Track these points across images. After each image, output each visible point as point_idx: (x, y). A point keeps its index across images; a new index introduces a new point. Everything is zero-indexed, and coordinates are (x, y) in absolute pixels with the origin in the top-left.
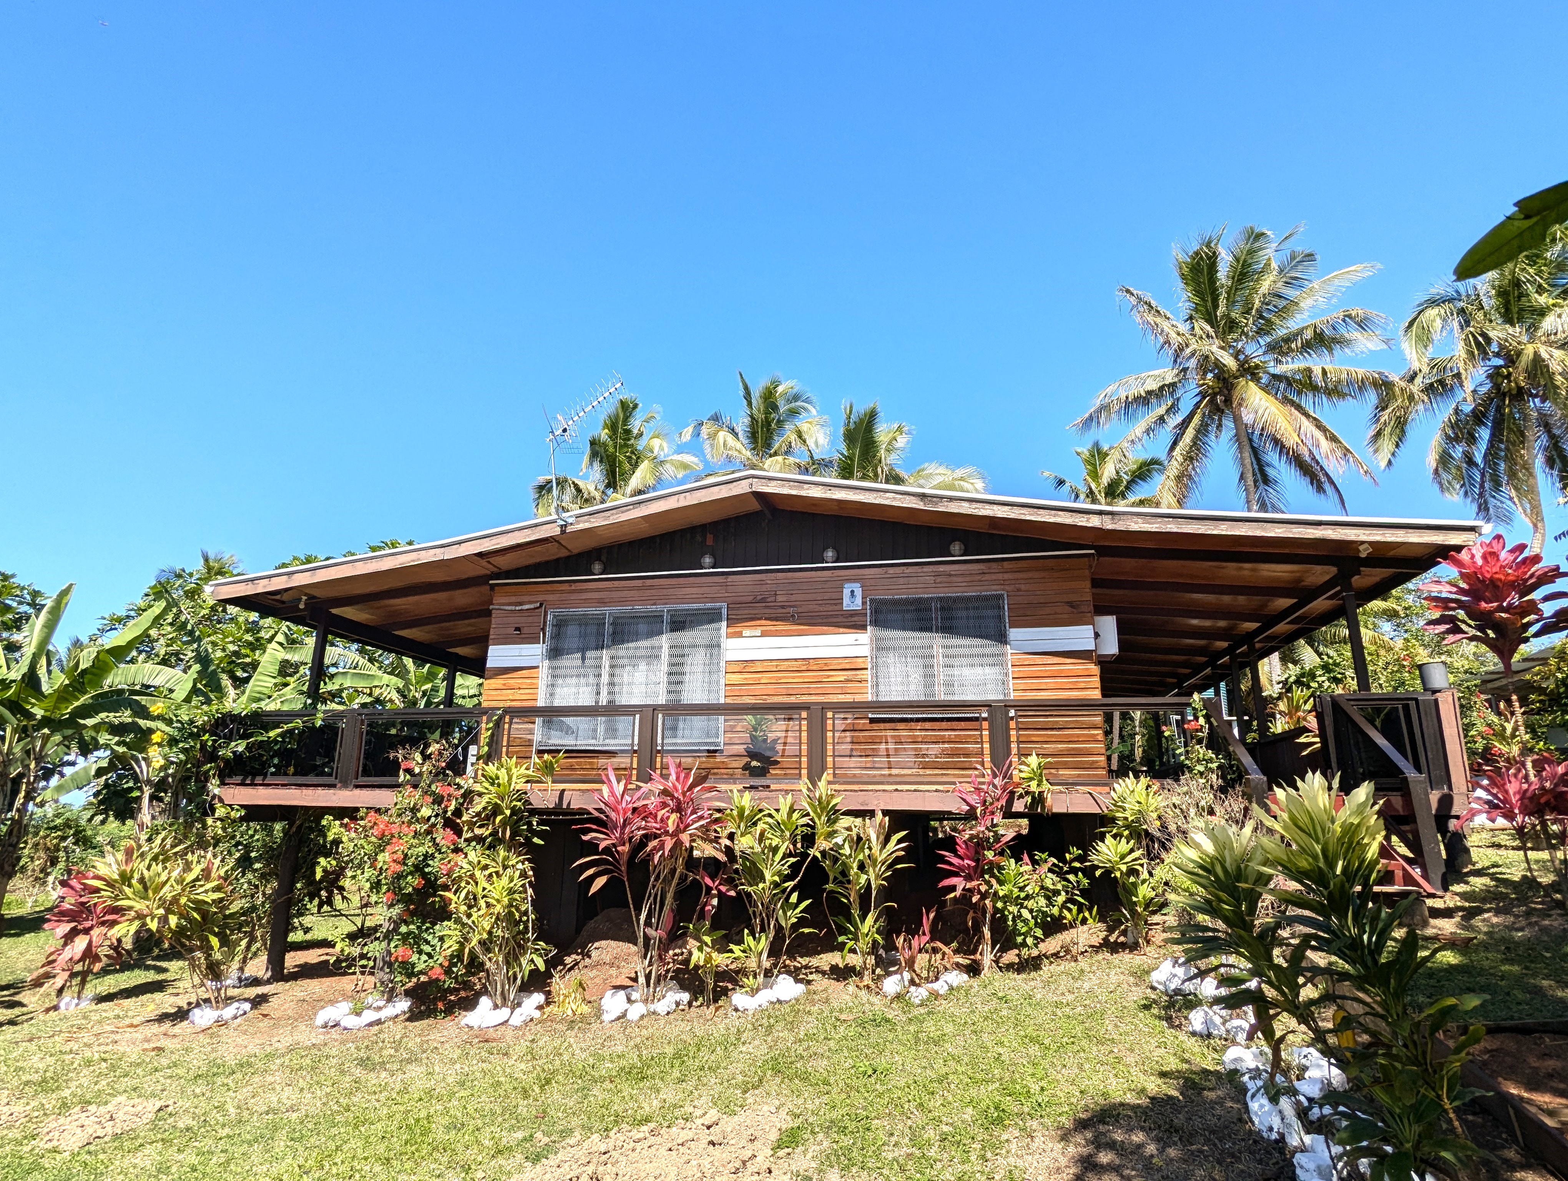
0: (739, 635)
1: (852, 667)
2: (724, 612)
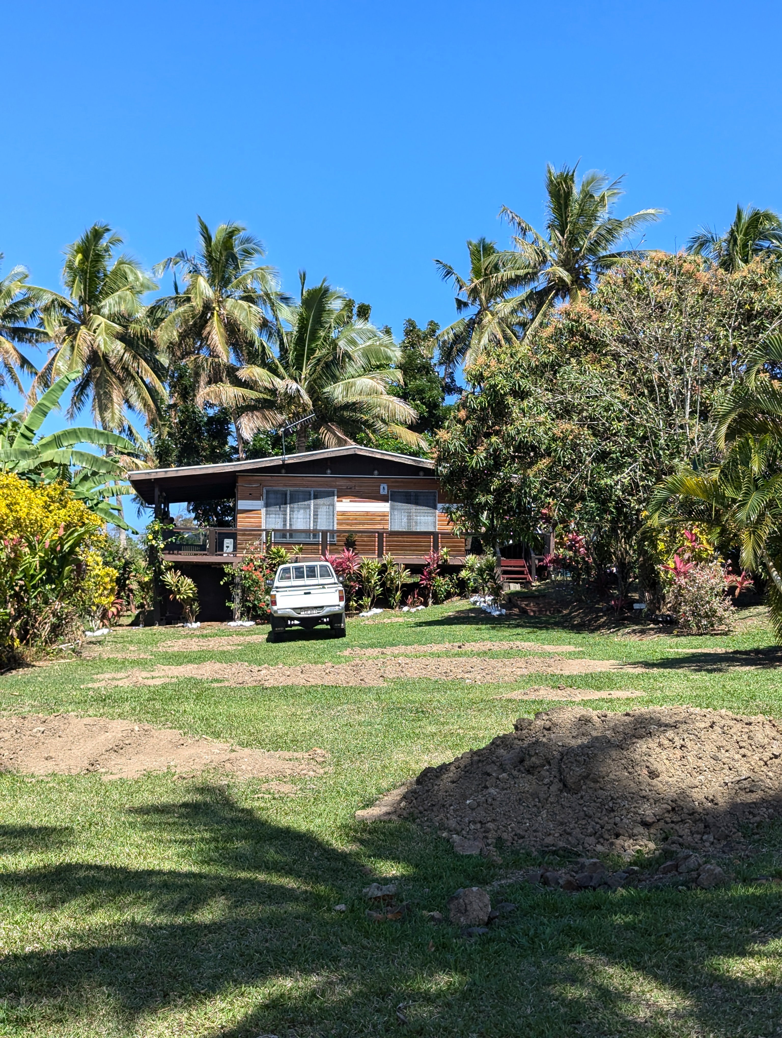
0: (341, 501)
1: (383, 515)
2: (336, 492)
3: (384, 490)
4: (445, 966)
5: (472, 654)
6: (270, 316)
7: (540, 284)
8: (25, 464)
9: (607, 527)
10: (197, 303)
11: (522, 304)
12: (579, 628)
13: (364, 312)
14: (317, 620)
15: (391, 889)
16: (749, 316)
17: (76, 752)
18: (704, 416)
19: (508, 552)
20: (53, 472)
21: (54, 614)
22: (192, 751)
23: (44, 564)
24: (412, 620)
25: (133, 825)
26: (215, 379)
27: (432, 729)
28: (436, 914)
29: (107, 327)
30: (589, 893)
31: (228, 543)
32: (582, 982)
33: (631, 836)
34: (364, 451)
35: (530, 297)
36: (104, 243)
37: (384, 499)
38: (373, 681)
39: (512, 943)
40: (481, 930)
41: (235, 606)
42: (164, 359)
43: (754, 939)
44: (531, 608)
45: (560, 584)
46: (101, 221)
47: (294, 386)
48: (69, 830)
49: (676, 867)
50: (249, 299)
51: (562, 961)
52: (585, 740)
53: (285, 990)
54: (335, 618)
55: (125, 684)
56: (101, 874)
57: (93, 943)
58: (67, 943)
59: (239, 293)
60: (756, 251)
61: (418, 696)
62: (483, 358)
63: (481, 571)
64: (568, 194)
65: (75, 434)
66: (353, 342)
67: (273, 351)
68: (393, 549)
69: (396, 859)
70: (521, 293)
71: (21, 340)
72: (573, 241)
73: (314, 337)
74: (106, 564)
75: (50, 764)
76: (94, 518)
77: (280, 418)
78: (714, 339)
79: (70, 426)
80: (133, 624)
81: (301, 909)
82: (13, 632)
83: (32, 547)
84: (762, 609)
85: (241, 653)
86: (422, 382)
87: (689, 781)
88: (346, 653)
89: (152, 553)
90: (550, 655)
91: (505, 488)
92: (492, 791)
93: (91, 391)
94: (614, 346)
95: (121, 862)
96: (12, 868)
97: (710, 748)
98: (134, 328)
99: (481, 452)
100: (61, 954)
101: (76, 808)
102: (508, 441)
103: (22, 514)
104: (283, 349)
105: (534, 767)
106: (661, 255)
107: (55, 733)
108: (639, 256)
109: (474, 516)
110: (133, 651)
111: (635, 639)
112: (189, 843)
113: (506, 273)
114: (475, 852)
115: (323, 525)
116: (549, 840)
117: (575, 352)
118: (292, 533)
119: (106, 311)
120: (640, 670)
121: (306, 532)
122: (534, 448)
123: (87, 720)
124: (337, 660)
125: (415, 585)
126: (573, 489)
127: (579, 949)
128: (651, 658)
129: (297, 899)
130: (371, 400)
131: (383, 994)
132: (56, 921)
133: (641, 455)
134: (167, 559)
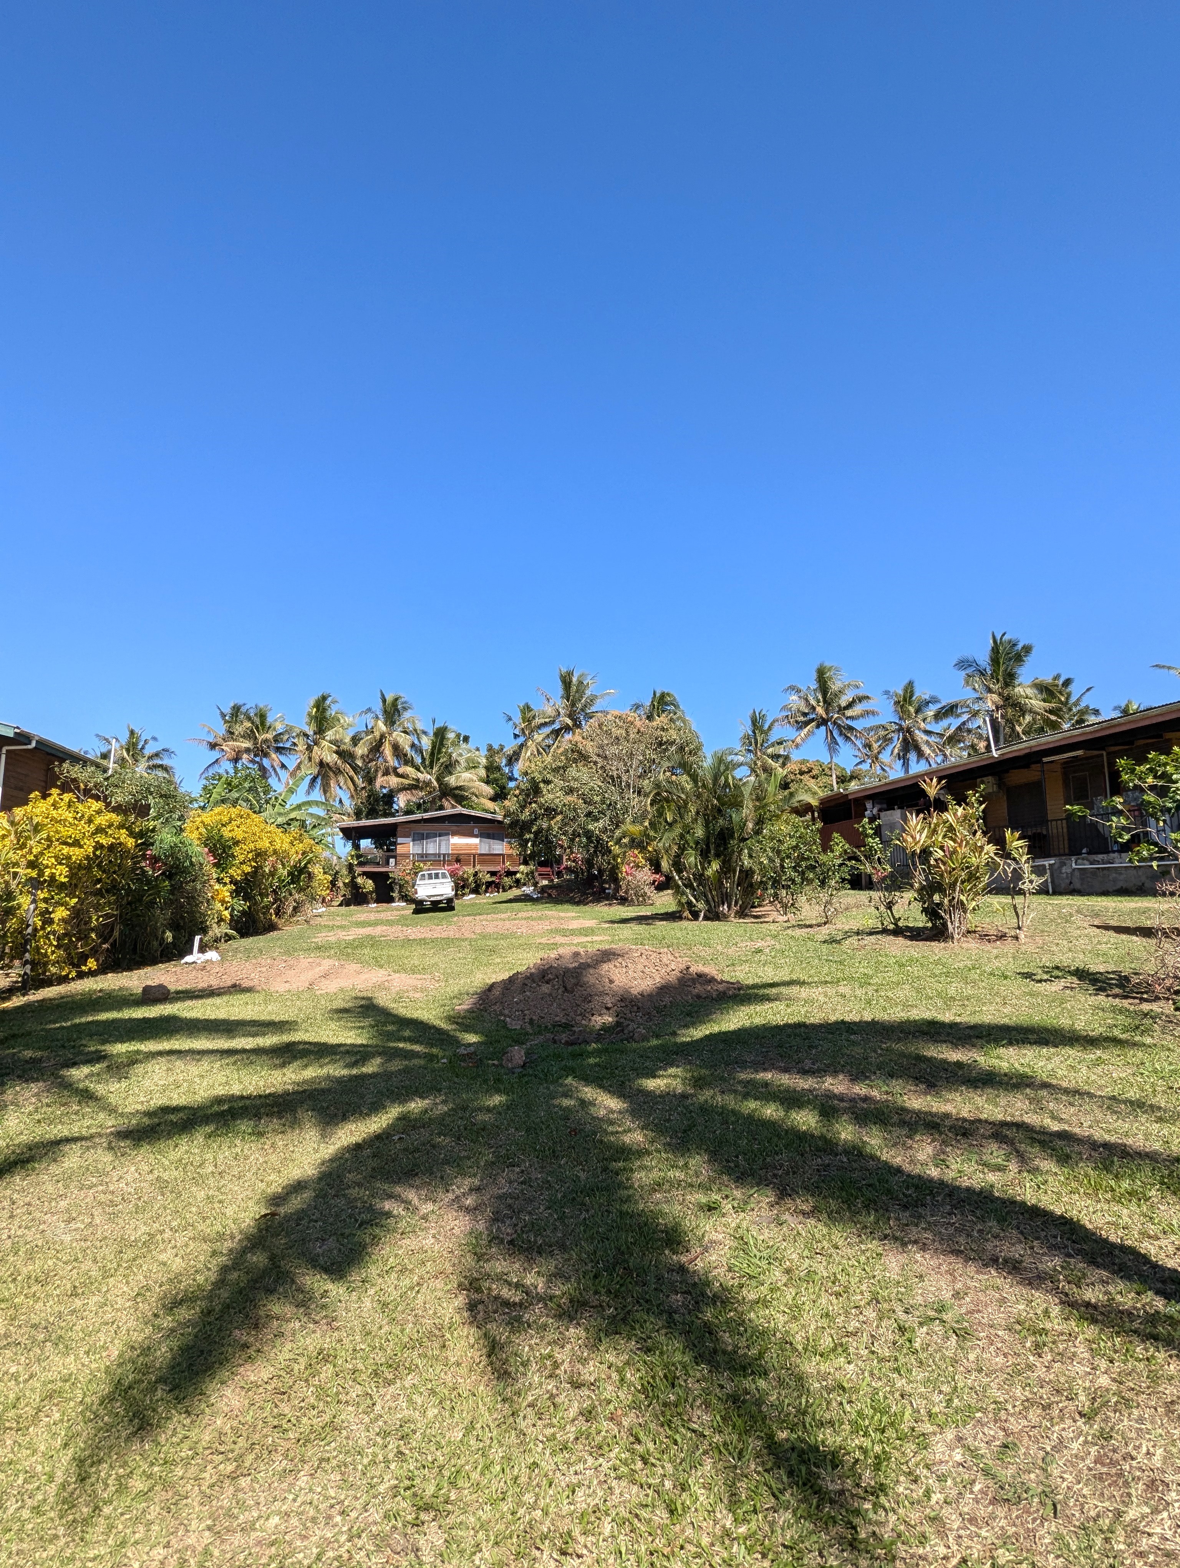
0: (453, 838)
1: (476, 845)
2: (450, 833)
3: (476, 831)
4: (498, 1091)
5: (522, 919)
6: (416, 742)
7: (557, 726)
8: (280, 820)
9: (592, 850)
10: (377, 734)
11: (548, 736)
12: (578, 903)
13: (466, 739)
14: (440, 902)
15: (472, 1049)
16: (660, 744)
17: (303, 978)
18: (639, 793)
19: (541, 864)
20: (297, 824)
21: (295, 901)
22: (367, 976)
23: (290, 874)
24: (491, 901)
25: (332, 1019)
26: (386, 773)
27: (498, 960)
28: (496, 1062)
29: (329, 747)
30: (576, 1047)
31: (392, 861)
32: (571, 1097)
33: (600, 1015)
34: (465, 811)
35: (552, 732)
36: (328, 702)
37: (476, 836)
38: (468, 935)
39: (536, 1076)
40: (520, 1070)
41: (395, 895)
42: (359, 763)
43: (660, 1068)
44: (554, 893)
45: (568, 880)
46: (326, 692)
47: (429, 777)
48: (296, 1022)
49: (622, 1031)
50: (405, 732)
51: (561, 1085)
52: (576, 964)
53: (410, 1109)
54: (450, 901)
55: (333, 939)
56: (312, 1048)
57: (306, 1087)
58: (290, 1087)
59: (401, 729)
60: (663, 711)
61: (491, 943)
62: (527, 764)
63: (527, 874)
64: (571, 681)
65: (309, 803)
66: (461, 755)
67: (418, 760)
68: (482, 862)
69: (476, 1033)
70: (547, 730)
71: (281, 753)
72: (573, 705)
73: (439, 752)
74: (325, 873)
75: (287, 985)
76: (319, 848)
77: (421, 794)
78: (644, 755)
79: (305, 799)
80: (340, 905)
81: (422, 1062)
82: (272, 911)
83: (283, 865)
84: (670, 891)
85: (398, 920)
86: (497, 775)
87: (630, 984)
88: (455, 919)
89: (350, 867)
90: (562, 918)
91: (540, 830)
92: (528, 993)
93: (319, 780)
94: (595, 758)
95: (324, 1039)
96: (262, 1045)
97: (640, 967)
98: (343, 747)
99: (527, 812)
100: (287, 1093)
101: (300, 1009)
102: (541, 806)
103: (278, 847)
104: (423, 759)
105: (550, 980)
106: (617, 713)
107: (291, 967)
108: (606, 713)
109: (523, 844)
110: (339, 921)
111: (606, 908)
112: (363, 1028)
113: (538, 721)
114: (518, 1027)
115: (443, 851)
116: (557, 1019)
117: (575, 761)
118: (427, 855)
119: (328, 738)
120: (607, 925)
121: (435, 855)
122: (554, 810)
123: (310, 960)
124: (450, 923)
125: (493, 882)
126: (574, 831)
127: (570, 1078)
128: (613, 919)
129: (420, 1057)
130: (471, 784)
131: (464, 1109)
132: (284, 1075)
133: (608, 813)
134: (358, 870)
